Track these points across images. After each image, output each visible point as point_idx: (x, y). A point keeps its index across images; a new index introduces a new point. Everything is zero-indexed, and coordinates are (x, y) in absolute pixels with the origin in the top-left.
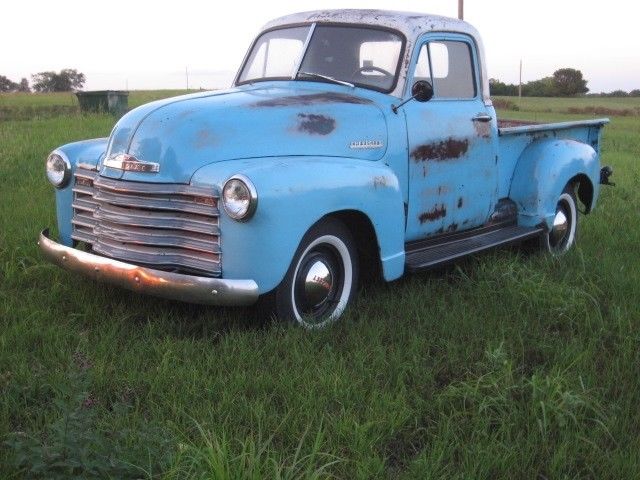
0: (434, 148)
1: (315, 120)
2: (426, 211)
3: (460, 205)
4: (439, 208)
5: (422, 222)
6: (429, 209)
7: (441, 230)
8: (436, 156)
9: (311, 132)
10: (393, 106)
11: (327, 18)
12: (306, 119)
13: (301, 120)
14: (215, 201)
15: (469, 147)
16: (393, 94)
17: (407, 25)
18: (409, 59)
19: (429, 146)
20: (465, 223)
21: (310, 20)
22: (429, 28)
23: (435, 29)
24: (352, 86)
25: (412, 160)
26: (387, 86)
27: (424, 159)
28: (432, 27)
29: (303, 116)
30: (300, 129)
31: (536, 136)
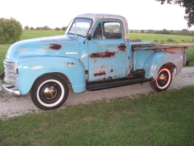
0: (99, 54)
1: (55, 46)
2: (97, 73)
3: (112, 71)
4: (102, 72)
5: (95, 76)
7: (105, 79)
8: (100, 57)
9: (53, 49)
15: (116, 54)
17: (94, 17)
20: (115, 77)
24: (77, 35)
25: (90, 58)
27: (95, 57)
29: (51, 44)
30: (49, 48)
31: (156, 50)
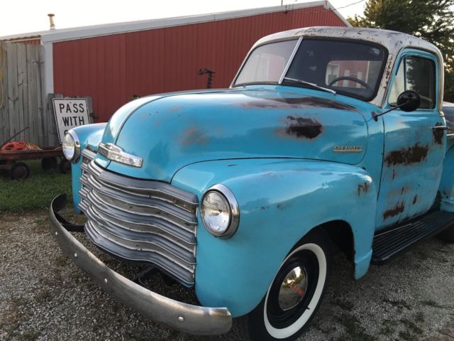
0: (403, 153)
1: (303, 123)
2: (390, 209)
3: (414, 202)
4: (400, 206)
5: (385, 218)
6: (392, 207)
8: (404, 161)
9: (298, 135)
10: (373, 113)
11: (313, 33)
12: (295, 123)
13: (290, 123)
14: (194, 208)
15: (428, 152)
16: (372, 102)
17: (389, 39)
18: (390, 70)
19: (399, 152)
20: (415, 215)
21: (298, 35)
22: (408, 44)
23: (413, 45)
24: (335, 92)
25: (385, 164)
26: (367, 95)
28: (410, 43)
29: (292, 118)
30: (288, 131)
